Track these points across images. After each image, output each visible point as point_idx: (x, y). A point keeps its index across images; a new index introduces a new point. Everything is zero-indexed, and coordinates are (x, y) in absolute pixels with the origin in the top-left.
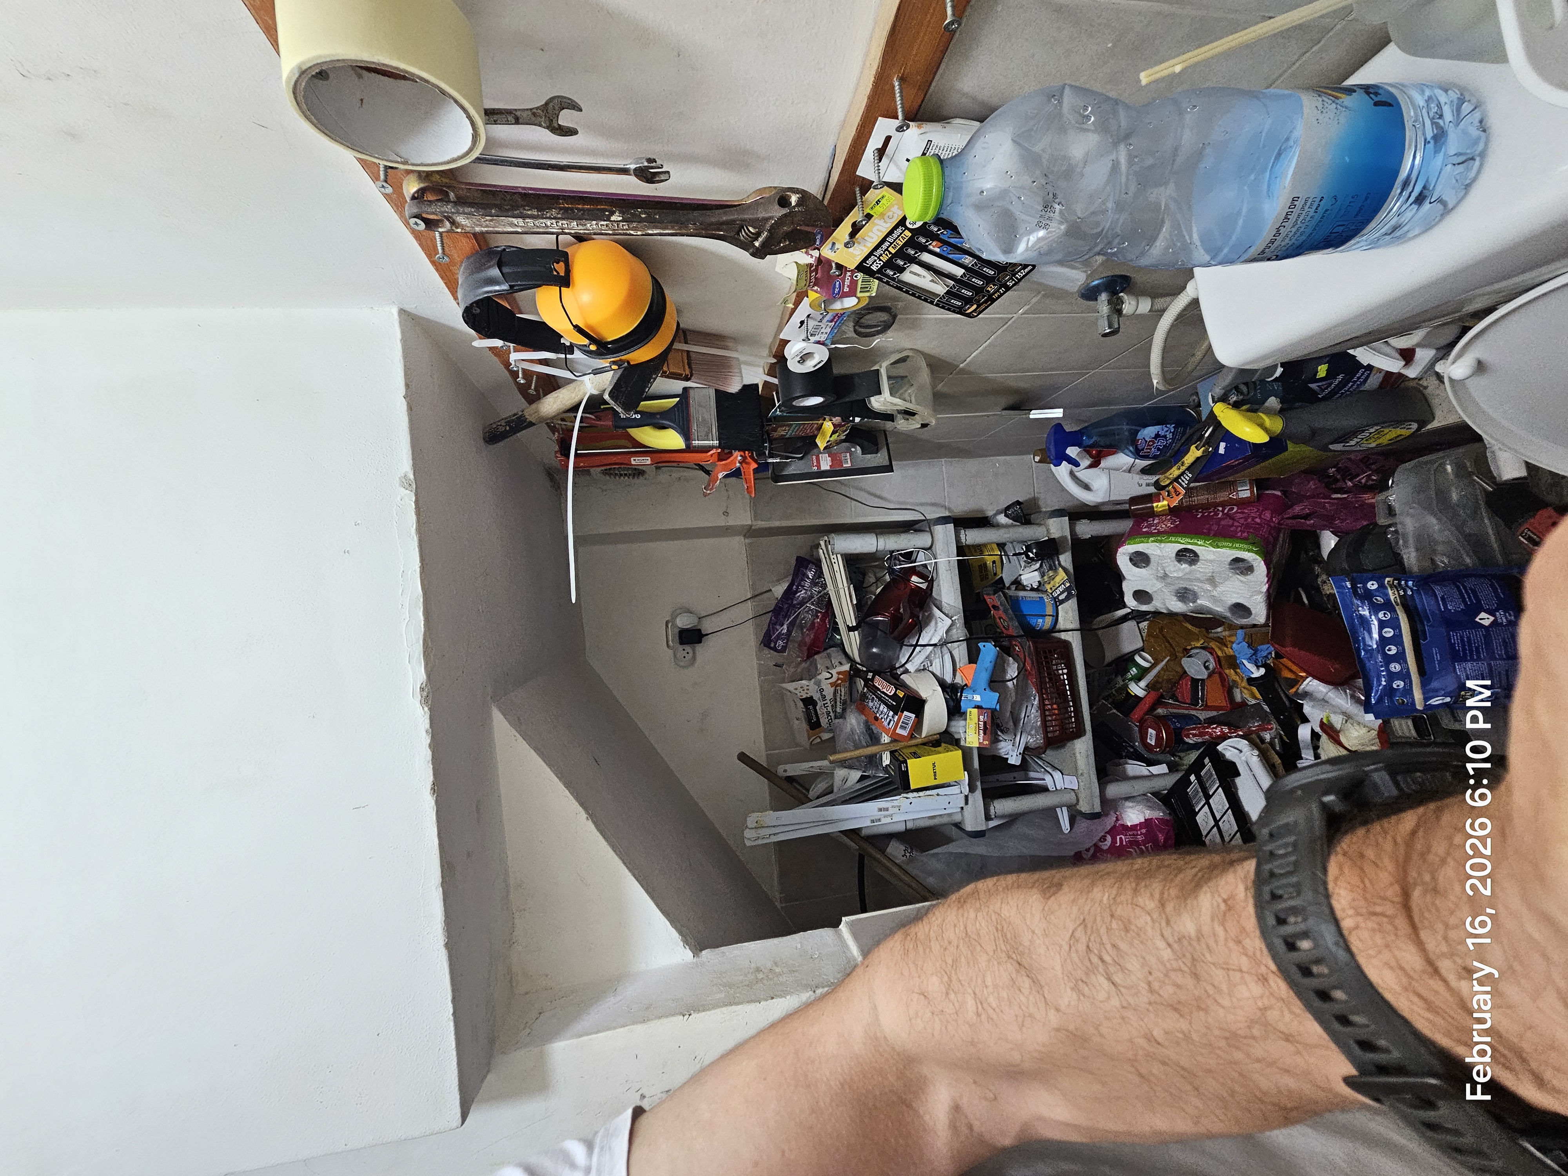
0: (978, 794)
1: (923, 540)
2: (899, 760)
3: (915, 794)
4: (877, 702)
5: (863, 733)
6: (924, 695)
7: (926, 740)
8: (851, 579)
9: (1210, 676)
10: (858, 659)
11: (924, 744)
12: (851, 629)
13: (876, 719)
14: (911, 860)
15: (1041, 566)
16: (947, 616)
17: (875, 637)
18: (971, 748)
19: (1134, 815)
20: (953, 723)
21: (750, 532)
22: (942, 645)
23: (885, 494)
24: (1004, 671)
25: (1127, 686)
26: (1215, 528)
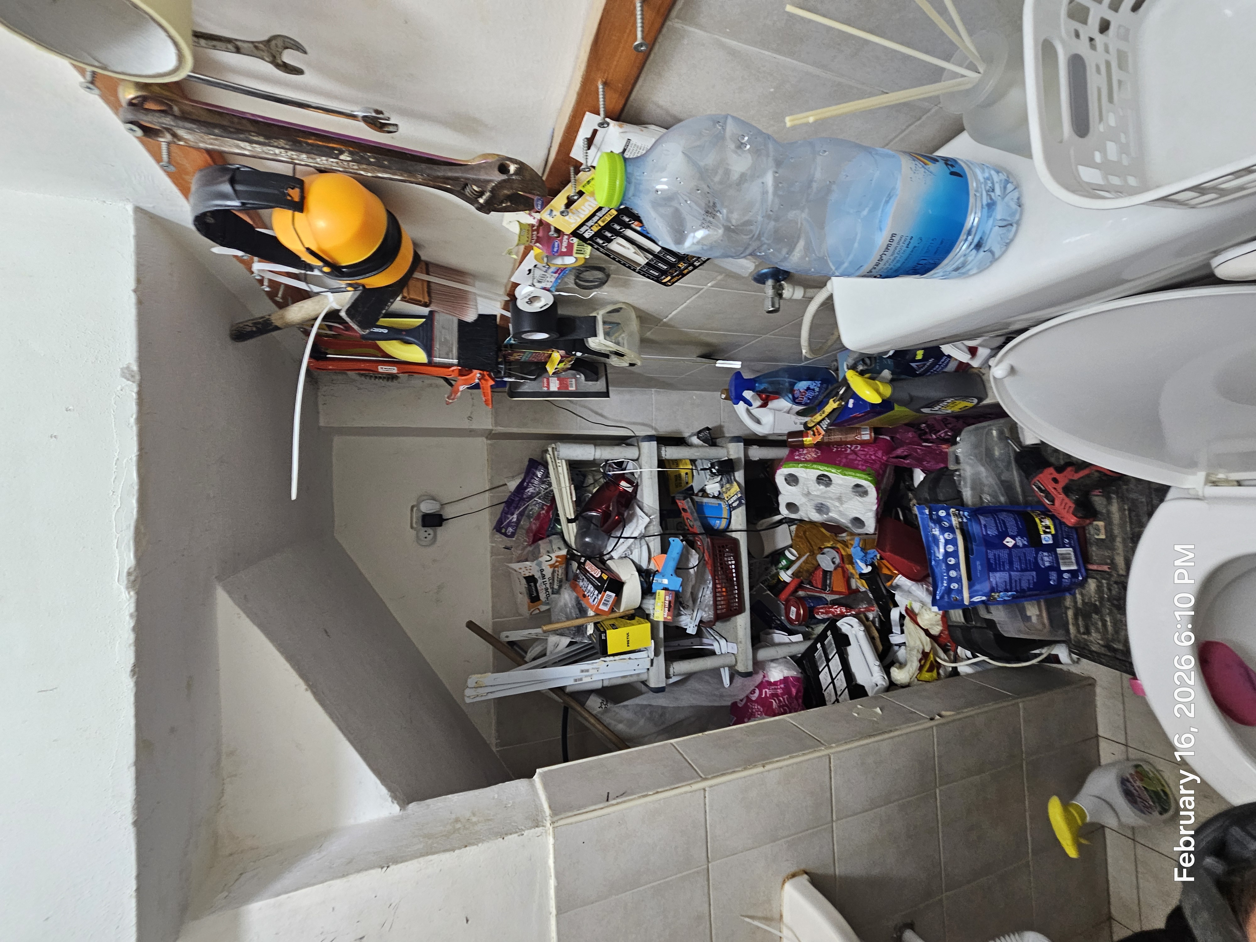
0: (662, 657)
1: (631, 453)
2: (600, 630)
3: (612, 658)
4: (586, 583)
5: (573, 607)
6: (623, 578)
7: (622, 614)
8: (572, 480)
9: (835, 569)
10: (573, 546)
11: (622, 617)
12: (570, 521)
13: (584, 596)
14: (606, 710)
15: (721, 479)
16: (646, 515)
17: (588, 528)
18: (658, 622)
19: (776, 674)
20: (645, 601)
21: (491, 435)
22: (641, 538)
23: (605, 414)
24: (688, 560)
25: (778, 574)
26: (844, 460)
